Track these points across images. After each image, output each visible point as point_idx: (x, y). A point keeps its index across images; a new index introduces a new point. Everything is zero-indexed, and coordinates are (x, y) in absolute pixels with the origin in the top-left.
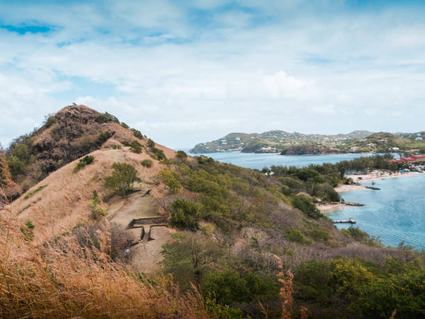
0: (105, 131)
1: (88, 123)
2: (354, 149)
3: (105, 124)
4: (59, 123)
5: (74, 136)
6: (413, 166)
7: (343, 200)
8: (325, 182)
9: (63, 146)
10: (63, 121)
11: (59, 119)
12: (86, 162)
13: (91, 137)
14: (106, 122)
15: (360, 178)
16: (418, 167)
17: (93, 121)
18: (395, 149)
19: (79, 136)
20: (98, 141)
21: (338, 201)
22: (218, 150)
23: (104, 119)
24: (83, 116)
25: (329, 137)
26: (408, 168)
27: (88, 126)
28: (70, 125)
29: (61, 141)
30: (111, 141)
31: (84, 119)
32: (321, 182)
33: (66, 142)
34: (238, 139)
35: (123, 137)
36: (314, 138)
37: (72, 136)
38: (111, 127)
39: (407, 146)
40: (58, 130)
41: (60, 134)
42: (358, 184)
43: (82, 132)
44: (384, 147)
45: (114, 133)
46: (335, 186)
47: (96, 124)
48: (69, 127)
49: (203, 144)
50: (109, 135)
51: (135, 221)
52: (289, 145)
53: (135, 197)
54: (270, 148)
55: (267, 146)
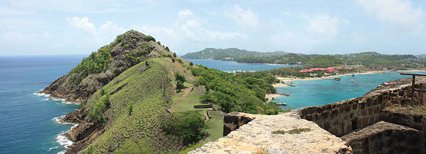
0: (149, 46)
1: (140, 41)
2: (278, 61)
3: (149, 42)
5: (132, 48)
10: (127, 40)
17: (143, 40)
18: (299, 63)
20: (146, 52)
22: (200, 57)
30: (153, 52)
31: (138, 39)
34: (211, 52)
38: (153, 44)
42: (283, 83)
43: (136, 46)
44: (293, 61)
45: (154, 47)
50: (152, 49)
51: (195, 107)
52: (241, 57)
53: (186, 91)
54: (230, 58)
55: (228, 56)
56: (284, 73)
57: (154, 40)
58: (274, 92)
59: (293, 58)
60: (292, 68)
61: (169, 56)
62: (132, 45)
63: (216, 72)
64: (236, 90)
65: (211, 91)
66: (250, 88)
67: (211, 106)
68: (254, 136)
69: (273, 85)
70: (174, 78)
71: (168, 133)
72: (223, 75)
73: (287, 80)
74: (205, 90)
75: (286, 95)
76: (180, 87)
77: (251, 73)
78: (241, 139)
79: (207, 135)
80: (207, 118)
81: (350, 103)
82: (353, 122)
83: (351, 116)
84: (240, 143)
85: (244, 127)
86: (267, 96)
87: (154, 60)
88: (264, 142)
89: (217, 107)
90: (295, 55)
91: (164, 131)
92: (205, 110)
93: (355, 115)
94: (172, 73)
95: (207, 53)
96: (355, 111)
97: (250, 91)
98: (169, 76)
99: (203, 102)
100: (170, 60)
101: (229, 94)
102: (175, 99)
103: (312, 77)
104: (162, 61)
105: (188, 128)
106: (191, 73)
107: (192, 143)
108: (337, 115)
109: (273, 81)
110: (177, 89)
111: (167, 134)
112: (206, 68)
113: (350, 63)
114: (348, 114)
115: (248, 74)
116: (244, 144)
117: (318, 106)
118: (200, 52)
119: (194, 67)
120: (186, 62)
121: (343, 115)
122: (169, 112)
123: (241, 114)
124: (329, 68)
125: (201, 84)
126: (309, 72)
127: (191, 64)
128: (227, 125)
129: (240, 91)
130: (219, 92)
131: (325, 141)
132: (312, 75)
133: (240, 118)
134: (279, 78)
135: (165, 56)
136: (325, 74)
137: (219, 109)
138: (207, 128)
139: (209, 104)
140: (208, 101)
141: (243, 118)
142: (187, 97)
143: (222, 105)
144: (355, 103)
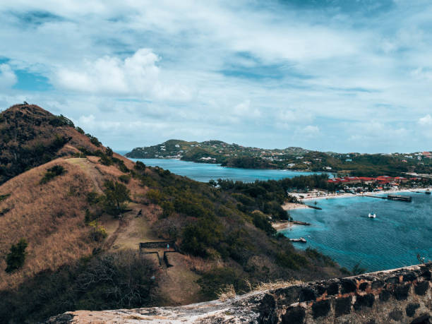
0: (61, 135)
1: (42, 125)
2: (291, 165)
3: (61, 128)
4: (8, 122)
5: (26, 138)
6: (348, 188)
7: (292, 219)
8: (273, 199)
9: (13, 148)
10: (13, 121)
11: (8, 118)
12: (55, 173)
13: (44, 140)
14: (61, 125)
15: (302, 197)
16: (352, 189)
17: (47, 123)
18: (328, 168)
19: (31, 138)
20: (53, 145)
21: (287, 219)
22: (157, 156)
23: (60, 122)
24: (36, 117)
25: (266, 151)
26: (343, 189)
27: (42, 128)
28: (21, 126)
29: (10, 143)
30: (69, 147)
31: (37, 120)
32: (270, 199)
33: (16, 144)
34: (177, 146)
35: (80, 143)
36: (252, 151)
37: (23, 139)
38: (68, 132)
39: (339, 166)
40: (8, 130)
41: (10, 135)
42: (302, 203)
43: (34, 134)
44: (319, 166)
45: (70, 138)
46: (282, 203)
47: (51, 126)
48: (20, 128)
49: (141, 149)
50: (67, 140)
51: (143, 246)
52: (229, 157)
54: (210, 158)
55: (207, 155)
57: (72, 125)
60: (316, 176)
69: (284, 206)
83: (411, 310)
93: (422, 309)
96: (420, 300)
108: (371, 305)
109: (284, 199)
114: (402, 306)
120: (130, 163)
121: (386, 308)
124: (380, 178)
134: (293, 195)
144: (422, 279)
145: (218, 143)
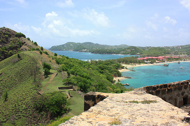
1: (12, 37)
3: (20, 38)
5: (5, 43)
18: (138, 53)
20: (17, 46)
22: (62, 49)
30: (24, 46)
31: (10, 35)
34: (71, 45)
35: (29, 45)
42: (127, 69)
45: (25, 43)
47: (16, 37)
49: (55, 46)
50: (23, 44)
51: (59, 88)
52: (94, 49)
53: (52, 77)
54: (86, 50)
55: (85, 49)
56: (127, 62)
57: (24, 36)
58: (119, 75)
59: (134, 50)
60: (133, 57)
61: (38, 50)
62: (4, 40)
63: (75, 61)
64: (91, 74)
65: (72, 76)
66: (102, 73)
67: (71, 88)
68: (109, 110)
69: (119, 70)
70: (42, 67)
71: (41, 111)
72: (81, 63)
73: (129, 66)
74: (67, 75)
75: (128, 78)
76: (47, 74)
77: (102, 62)
78: (99, 113)
79: (69, 110)
80: (69, 97)
81: (182, 84)
82: (184, 99)
83: (183, 94)
84: (99, 115)
85: (101, 103)
86: (115, 79)
87: (25, 52)
88: (116, 114)
89: (76, 88)
90: (135, 48)
91: (37, 109)
92: (67, 91)
93: (186, 94)
94: (41, 63)
95: (69, 46)
96: (186, 91)
97: (101, 75)
98: (38, 65)
99: (66, 84)
100: (38, 52)
101: (85, 77)
102: (44, 83)
103: (146, 63)
104: (32, 54)
105: (54, 105)
106: (55, 62)
107: (57, 117)
108: (171, 92)
109: (119, 67)
110: (44, 75)
111: (39, 112)
112: (67, 58)
113: (176, 53)
114: (180, 93)
115: (100, 62)
116: (102, 116)
117: (153, 86)
118: (63, 45)
119: (58, 57)
120: (51, 53)
121: (176, 93)
122: (40, 94)
123: (97, 93)
124: (159, 57)
125: (64, 70)
126: (144, 60)
127: (56, 55)
128: (87, 102)
129: (94, 75)
130: (78, 76)
131: (171, 110)
132: (146, 62)
133: (96, 96)
134: (123, 65)
135: (34, 50)
136: (157, 61)
137: (78, 90)
138: (69, 104)
139: (70, 86)
140: (69, 83)
141: (99, 96)
142: (52, 81)
143: (81, 87)
144: (186, 84)
145: (90, 43)
